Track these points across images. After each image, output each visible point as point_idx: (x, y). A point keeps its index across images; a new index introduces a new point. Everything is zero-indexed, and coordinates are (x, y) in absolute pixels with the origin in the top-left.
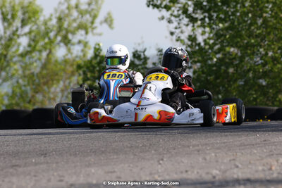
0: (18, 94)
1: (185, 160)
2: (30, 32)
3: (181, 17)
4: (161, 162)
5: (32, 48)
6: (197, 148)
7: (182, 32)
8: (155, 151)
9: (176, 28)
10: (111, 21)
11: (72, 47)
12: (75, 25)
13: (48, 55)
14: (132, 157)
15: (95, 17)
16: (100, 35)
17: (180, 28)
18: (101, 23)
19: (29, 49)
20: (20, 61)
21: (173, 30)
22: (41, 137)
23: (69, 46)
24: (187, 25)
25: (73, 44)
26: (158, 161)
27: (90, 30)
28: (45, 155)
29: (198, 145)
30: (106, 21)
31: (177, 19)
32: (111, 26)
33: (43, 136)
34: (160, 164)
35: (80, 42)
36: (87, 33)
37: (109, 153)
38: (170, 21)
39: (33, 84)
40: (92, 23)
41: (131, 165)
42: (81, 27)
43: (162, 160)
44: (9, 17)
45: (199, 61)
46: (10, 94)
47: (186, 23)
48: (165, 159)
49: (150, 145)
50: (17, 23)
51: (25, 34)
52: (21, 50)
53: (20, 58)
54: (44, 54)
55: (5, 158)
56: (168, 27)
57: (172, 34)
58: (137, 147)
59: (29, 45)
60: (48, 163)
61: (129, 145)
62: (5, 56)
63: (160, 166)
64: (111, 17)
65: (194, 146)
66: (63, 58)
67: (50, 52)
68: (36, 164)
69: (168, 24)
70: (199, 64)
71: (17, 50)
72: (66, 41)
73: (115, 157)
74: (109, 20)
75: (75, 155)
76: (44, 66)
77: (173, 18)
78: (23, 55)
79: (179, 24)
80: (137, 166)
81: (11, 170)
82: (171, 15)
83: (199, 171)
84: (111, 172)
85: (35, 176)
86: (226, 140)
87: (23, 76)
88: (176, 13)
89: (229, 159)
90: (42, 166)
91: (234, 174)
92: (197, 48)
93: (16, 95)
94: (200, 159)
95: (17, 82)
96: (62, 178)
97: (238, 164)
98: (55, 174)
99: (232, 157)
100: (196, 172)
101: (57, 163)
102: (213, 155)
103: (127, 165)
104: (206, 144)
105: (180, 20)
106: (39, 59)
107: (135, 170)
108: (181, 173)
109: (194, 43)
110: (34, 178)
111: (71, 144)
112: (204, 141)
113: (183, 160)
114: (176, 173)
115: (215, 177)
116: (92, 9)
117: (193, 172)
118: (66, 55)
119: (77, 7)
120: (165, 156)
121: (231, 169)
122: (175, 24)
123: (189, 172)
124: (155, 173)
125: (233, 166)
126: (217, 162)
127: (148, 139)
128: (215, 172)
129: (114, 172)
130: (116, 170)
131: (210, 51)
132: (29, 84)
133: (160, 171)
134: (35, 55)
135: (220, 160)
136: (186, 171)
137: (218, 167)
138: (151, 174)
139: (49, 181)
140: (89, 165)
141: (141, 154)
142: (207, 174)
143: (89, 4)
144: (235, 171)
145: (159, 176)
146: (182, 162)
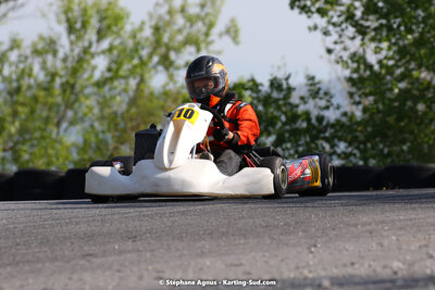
0: (93, 145)
1: (350, 247)
2: (110, 49)
3: (344, 26)
4: (313, 249)
5: (113, 73)
6: (368, 227)
7: (345, 49)
8: (304, 231)
9: (336, 43)
10: (236, 31)
12: (180, 38)
13: (138, 85)
14: (268, 241)
15: (211, 26)
16: (219, 52)
17: (342, 42)
18: (221, 35)
19: (108, 75)
20: (95, 94)
21: (332, 46)
23: (171, 70)
24: (353, 38)
25: (177, 68)
26: (309, 248)
27: (203, 46)
28: (134, 239)
29: (370, 224)
30: (228, 32)
31: (338, 29)
32: (235, 39)
34: (311, 252)
36: (198, 50)
37: (234, 235)
38: (326, 33)
39: (116, 130)
40: (207, 34)
41: (267, 254)
42: (189, 41)
43: (315, 246)
44: (78, 25)
45: (371, 94)
46: (81, 145)
47: (351, 35)
48: (319, 245)
49: (297, 223)
50: (91, 35)
51: (103, 52)
53: (95, 89)
54: (133, 83)
55: (72, 243)
56: (324, 41)
57: (329, 51)
58: (277, 227)
59: (109, 70)
60: (139, 251)
61: (263, 223)
62: (72, 87)
63: (311, 256)
64: (235, 26)
65: (364, 224)
66: (161, 90)
67: (142, 80)
68: (120, 253)
69: (324, 37)
70: (371, 98)
71: (91, 76)
72: (166, 63)
73: (242, 241)
74: (232, 30)
75: (181, 239)
76: (133, 102)
77: (331, 28)
78: (100, 84)
79: (340, 36)
80: (276, 256)
81: (83, 262)
82: (329, 22)
83: (372, 263)
84: (236, 265)
85: (119, 271)
86: (413, 216)
87: (102, 118)
88: (335, 19)
89: (417, 245)
90: (129, 256)
91: (427, 267)
92: (368, 73)
93: (90, 147)
94: (374, 245)
95: (92, 126)
96: (161, 275)
97: (431, 252)
98: (150, 268)
99: (424, 243)
100: (366, 265)
101: (152, 251)
102: (394, 238)
103: (260, 254)
104: (383, 222)
105: (343, 30)
106: (125, 90)
107: (272, 262)
108: (345, 265)
109: (362, 67)
110: (117, 274)
111: (174, 222)
112: (379, 217)
113: (347, 246)
114: (337, 267)
115: (395, 273)
116: (207, 15)
117: (362, 265)
118: (167, 84)
119: (183, 10)
120: (319, 240)
121: (422, 260)
122: (335, 37)
123: (357, 266)
124: (304, 267)
125: (425, 256)
126: (400, 249)
127: (293, 215)
128: (396, 265)
129: (241, 265)
130: (243, 261)
131: (388, 78)
132: (109, 130)
133: (311, 263)
134: (119, 84)
135: (404, 247)
136: (353, 264)
137: (401, 257)
138: (297, 268)
139: (141, 278)
140: (202, 255)
141: (281, 237)
142: (385, 267)
143: (203, 6)
144: (429, 262)
145: (310, 272)
146: (346, 250)
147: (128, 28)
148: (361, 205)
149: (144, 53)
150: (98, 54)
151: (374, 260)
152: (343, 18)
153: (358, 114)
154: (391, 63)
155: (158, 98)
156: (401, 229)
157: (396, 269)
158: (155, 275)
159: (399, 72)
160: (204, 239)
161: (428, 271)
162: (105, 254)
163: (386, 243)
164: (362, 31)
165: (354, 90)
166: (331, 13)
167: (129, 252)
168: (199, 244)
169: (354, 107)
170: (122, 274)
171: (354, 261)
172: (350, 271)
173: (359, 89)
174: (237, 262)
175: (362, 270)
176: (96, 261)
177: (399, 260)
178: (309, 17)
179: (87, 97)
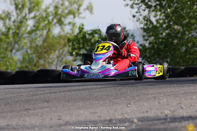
0: (27, 60)
1: (146, 104)
2: (35, 17)
3: (140, 5)
4: (129, 105)
5: (36, 28)
6: (154, 95)
7: (141, 15)
8: (124, 98)
9: (137, 12)
10: (92, 8)
11: (64, 27)
12: (66, 11)
13: (47, 33)
14: (109, 102)
15: (80, 6)
16: (84, 18)
17: (139, 12)
18: (84, 10)
19: (34, 28)
20: (28, 37)
22: (44, 89)
23: (62, 26)
24: (144, 10)
25: (65, 25)
26: (127, 105)
27: (77, 15)
28: (48, 102)
29: (154, 94)
30: (88, 8)
31: (137, 6)
32: (91, 12)
33: (46, 89)
34: (128, 107)
35: (70, 23)
36: (74, 17)
37: (93, 99)
38: (132, 7)
39: (37, 53)
40: (78, 10)
41: (108, 108)
42: (70, 13)
43: (130, 104)
44: (20, 6)
45: (153, 35)
46: (22, 60)
48: (131, 104)
49: (121, 94)
50: (26, 10)
51: (32, 18)
52: (29, 29)
53: (28, 35)
54: (45, 32)
55: (20, 104)
56: (131, 11)
57: (134, 16)
58: (112, 96)
59: (34, 26)
60: (50, 107)
61: (106, 94)
62: (18, 34)
63: (128, 108)
64: (91, 6)
65: (151, 94)
66: (58, 35)
67: (49, 30)
68: (42, 108)
69: (131, 9)
70: (153, 38)
71: (26, 29)
72: (60, 22)
73: (97, 102)
74: (90, 8)
75: (69, 101)
76: (45, 41)
78: (30, 33)
79: (139, 9)
80: (112, 109)
81: (25, 112)
82: (134, 3)
83: (156, 111)
85: (41, 116)
86: (173, 90)
87: (31, 48)
88: (136, 2)
89: (176, 103)
90: (46, 109)
91: (181, 113)
92: (151, 26)
93: (26, 61)
94: (156, 103)
95: (27, 51)
96: (60, 118)
97: (182, 106)
98: (55, 115)
99: (179, 102)
100: (153, 112)
101: (56, 107)
102: (165, 100)
103: (105, 108)
104: (160, 93)
105: (140, 7)
106: (42, 35)
107: (111, 111)
108: (143, 112)
109: (149, 23)
110: (41, 118)
112: (158, 91)
114: (140, 113)
115: (167, 116)
117: (151, 112)
118: (60, 32)
120: (132, 101)
121: (178, 109)
122: (136, 10)
123: (149, 113)
124: (125, 114)
126: (168, 105)
127: (119, 90)
128: (167, 112)
130: (98, 111)
131: (160, 28)
132: (34, 53)
133: (128, 111)
134: (39, 32)
135: (170, 104)
136: (147, 112)
138: (122, 114)
139: (51, 119)
140: (79, 108)
141: (115, 100)
145: (128, 115)
146: (144, 105)
148: (150, 85)
149: (50, 18)
150: (29, 19)
152: (139, 1)
153: (147, 45)
155: (56, 39)
156: (168, 96)
157: (166, 114)
158: (57, 118)
159: (165, 25)
160: (79, 102)
162: (35, 109)
163: (162, 102)
165: (145, 34)
168: (77, 104)
169: (145, 42)
170: (43, 118)
171: (148, 110)
172: (146, 115)
173: (147, 33)
174: (95, 112)
175: (151, 114)
176: (31, 112)
177: (168, 110)
179: (24, 39)
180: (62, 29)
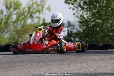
0: (12, 38)
1: (79, 65)
2: (17, 13)
3: (78, 7)
4: (70, 66)
5: (18, 20)
6: (84, 60)
7: (78, 13)
8: (67, 61)
9: (76, 12)
10: (50, 9)
11: (34, 19)
12: (35, 10)
14: (58, 64)
15: (43, 7)
16: (45, 14)
18: (46, 10)
19: (16, 20)
20: (13, 25)
21: (75, 13)
23: (33, 19)
25: (34, 18)
29: (84, 59)
30: (48, 9)
31: (77, 8)
32: (50, 11)
33: (22, 55)
34: (69, 66)
35: (37, 17)
36: (40, 13)
37: (49, 62)
38: (73, 9)
39: (18, 34)
40: (42, 9)
41: (58, 67)
42: (38, 11)
43: (70, 65)
44: (9, 7)
45: (85, 25)
49: (65, 59)
50: (12, 9)
51: (15, 14)
52: (13, 20)
54: (23, 22)
55: (6, 64)
56: (73, 11)
57: (74, 14)
58: (60, 60)
60: (24, 66)
61: (57, 59)
62: (7, 23)
63: (69, 67)
66: (30, 24)
67: (25, 21)
68: (19, 66)
70: (85, 27)
72: (31, 17)
73: (51, 64)
74: (49, 8)
75: (35, 63)
76: (22, 27)
77: (75, 8)
78: (14, 22)
79: (77, 10)
80: (60, 67)
81: (9, 69)
82: (74, 6)
83: (85, 69)
84: (49, 70)
85: (19, 71)
86: (96, 57)
87: (14, 31)
88: (76, 6)
89: (97, 65)
90: (21, 67)
91: (99, 71)
92: (84, 20)
94: (86, 65)
95: (12, 33)
96: (30, 72)
97: (100, 67)
98: (27, 70)
99: (98, 64)
100: (84, 70)
101: (28, 66)
102: (91, 63)
103: (56, 67)
104: (88, 59)
105: (78, 9)
106: (21, 24)
107: (59, 69)
108: (78, 70)
109: (83, 18)
110: (18, 72)
111: (33, 58)
112: (87, 58)
113: (78, 65)
114: (76, 70)
115: (91, 72)
116: (42, 4)
117: (82, 70)
118: (31, 22)
119: (36, 3)
120: (71, 63)
121: (98, 69)
122: (76, 10)
123: (81, 70)
124: (67, 70)
125: (99, 68)
126: (92, 66)
127: (64, 57)
128: (91, 70)
129: (51, 70)
130: (51, 69)
131: (90, 21)
132: (16, 34)
133: (69, 69)
134: (19, 22)
135: (93, 65)
136: (80, 70)
137: (93, 68)
138: (65, 71)
139: (24, 73)
140: (41, 67)
141: (61, 63)
142: (88, 70)
143: (41, 2)
144: (100, 69)
145: (69, 72)
146: (78, 66)
147: (22, 8)
148: (82, 54)
149: (26, 14)
151: (86, 69)
152: (78, 5)
154: (90, 17)
155: (29, 26)
156: (93, 61)
157: (91, 71)
158: (28, 72)
159: (92, 20)
160: (41, 63)
161: (100, 72)
162: (15, 67)
163: (89, 64)
164: (83, 9)
165: (80, 24)
166: (75, 4)
167: (21, 66)
168: (40, 64)
169: (80, 29)
170: (19, 72)
171: (80, 69)
172: (79, 71)
173: (82, 24)
174: (50, 69)
175: (82, 71)
176: (13, 68)
177: (92, 69)
178: (69, 5)
179: (11, 26)
180: (33, 20)
